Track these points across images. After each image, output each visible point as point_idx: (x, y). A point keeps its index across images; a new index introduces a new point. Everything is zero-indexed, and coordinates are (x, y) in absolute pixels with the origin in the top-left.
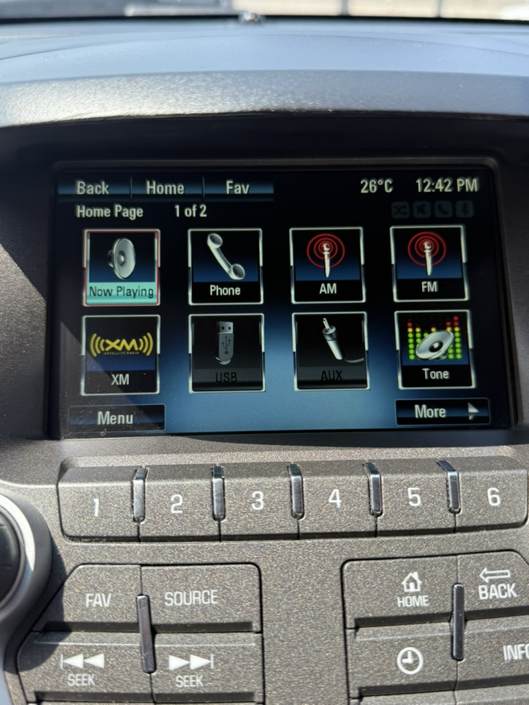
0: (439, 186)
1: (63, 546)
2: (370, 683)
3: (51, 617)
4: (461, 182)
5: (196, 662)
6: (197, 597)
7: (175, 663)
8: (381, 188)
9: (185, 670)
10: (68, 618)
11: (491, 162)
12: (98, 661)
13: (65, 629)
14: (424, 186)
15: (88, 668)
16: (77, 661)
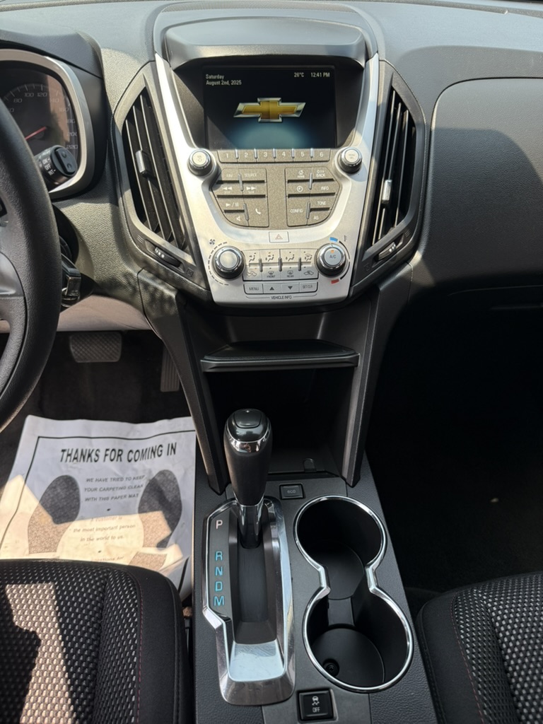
0: (318, 75)
1: (220, 165)
2: (291, 193)
3: (219, 179)
4: (324, 74)
5: (253, 188)
6: (252, 175)
7: (248, 188)
8: (300, 75)
9: (250, 190)
10: (223, 179)
11: (333, 67)
12: (231, 188)
13: (222, 182)
14: (313, 75)
15: (228, 190)
16: (226, 189)
